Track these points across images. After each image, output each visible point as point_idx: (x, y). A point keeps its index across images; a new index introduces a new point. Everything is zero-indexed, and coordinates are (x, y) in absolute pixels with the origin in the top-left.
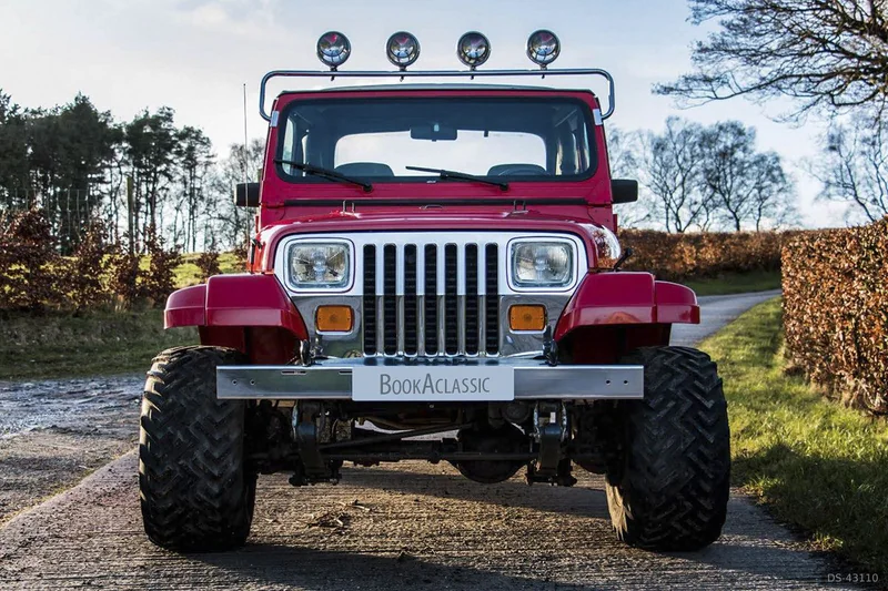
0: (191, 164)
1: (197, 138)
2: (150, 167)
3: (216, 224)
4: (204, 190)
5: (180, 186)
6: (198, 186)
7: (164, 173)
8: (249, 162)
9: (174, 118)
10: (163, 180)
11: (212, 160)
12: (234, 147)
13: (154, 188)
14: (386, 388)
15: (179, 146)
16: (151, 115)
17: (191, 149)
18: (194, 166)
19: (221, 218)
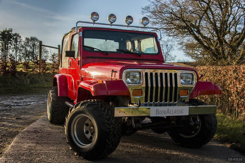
0: (16, 41)
1: (18, 36)
2: (6, 41)
3: (21, 55)
4: (19, 47)
5: (14, 46)
6: (18, 46)
7: (10, 43)
8: (30, 42)
9: (13, 31)
10: (10, 45)
11: (21, 41)
12: (26, 38)
13: (7, 46)
14: (157, 113)
15: (14, 37)
16: (7, 30)
17: (16, 38)
18: (17, 42)
19: (23, 53)
